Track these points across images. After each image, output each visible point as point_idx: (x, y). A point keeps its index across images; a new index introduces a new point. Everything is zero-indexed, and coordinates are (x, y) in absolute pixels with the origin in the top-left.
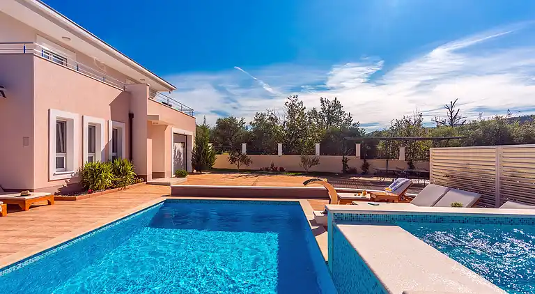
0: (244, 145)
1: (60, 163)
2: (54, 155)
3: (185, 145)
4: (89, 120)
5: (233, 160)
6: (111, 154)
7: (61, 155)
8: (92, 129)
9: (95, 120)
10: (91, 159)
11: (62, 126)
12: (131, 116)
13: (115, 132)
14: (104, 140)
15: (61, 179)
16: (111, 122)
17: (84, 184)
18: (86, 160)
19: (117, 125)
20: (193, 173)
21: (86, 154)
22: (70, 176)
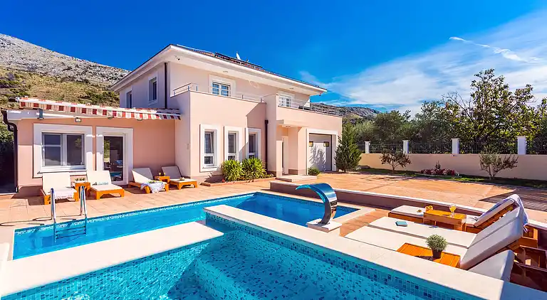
0: (406, 143)
1: (208, 160)
2: (203, 155)
3: (329, 145)
4: (229, 129)
5: (385, 159)
6: (248, 154)
7: (209, 155)
8: (232, 137)
9: (234, 129)
10: (230, 158)
11: (210, 136)
12: (267, 122)
13: (252, 138)
14: (242, 143)
15: (208, 171)
16: (247, 129)
18: (226, 158)
19: (254, 131)
20: (337, 172)
21: (227, 154)
22: (215, 169)
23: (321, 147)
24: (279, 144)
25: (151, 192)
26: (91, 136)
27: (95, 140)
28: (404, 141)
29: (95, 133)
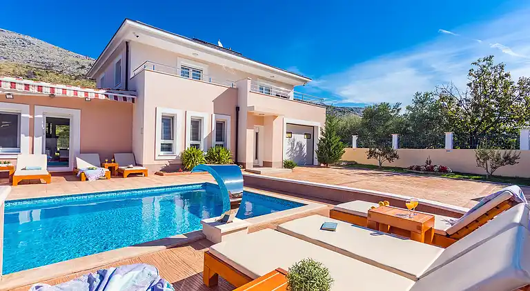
0: (395, 137)
1: (166, 148)
2: (160, 141)
3: (310, 135)
4: (194, 114)
5: (371, 154)
6: (214, 142)
7: (167, 142)
8: (196, 124)
9: (198, 115)
10: (193, 146)
12: (238, 109)
14: (207, 130)
15: (166, 159)
16: (214, 115)
18: (188, 146)
19: (222, 118)
20: (319, 166)
21: (189, 142)
22: (174, 158)
23: (301, 139)
25: (87, 180)
26: (29, 116)
27: (32, 121)
28: (394, 135)
29: (32, 112)
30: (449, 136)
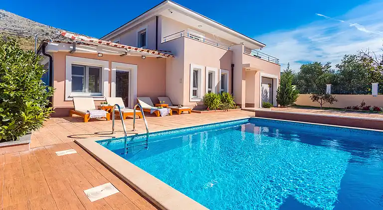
0: (329, 86)
1: (195, 93)
2: (192, 88)
3: (271, 86)
4: (209, 69)
5: (315, 98)
6: (220, 90)
7: (195, 89)
8: (210, 75)
9: (212, 69)
10: (209, 92)
11: (196, 73)
12: (233, 66)
13: (223, 76)
14: (216, 81)
15: (195, 101)
16: (220, 70)
17: (206, 105)
18: (207, 92)
19: (225, 72)
20: (277, 107)
21: (207, 89)
22: (199, 100)
23: (266, 87)
24: (244, 82)
25: (160, 116)
26: (108, 69)
27: (110, 72)
28: (327, 85)
29: (110, 67)
30: (375, 85)
